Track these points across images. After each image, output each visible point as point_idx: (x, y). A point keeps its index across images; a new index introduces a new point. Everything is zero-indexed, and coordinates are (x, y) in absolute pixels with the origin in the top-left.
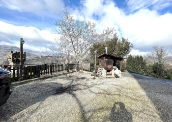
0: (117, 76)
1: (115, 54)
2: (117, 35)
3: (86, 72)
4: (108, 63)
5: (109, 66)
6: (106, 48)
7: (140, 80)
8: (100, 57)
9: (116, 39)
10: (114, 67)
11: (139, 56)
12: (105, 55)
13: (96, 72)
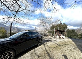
0: (63, 38)
1: (61, 30)
2: (61, 22)
3: (51, 37)
4: (59, 33)
5: (60, 34)
6: (58, 28)
7: (73, 40)
8: (56, 31)
9: (61, 23)
10: (62, 35)
11: (73, 30)
12: (58, 30)
13: (55, 37)
